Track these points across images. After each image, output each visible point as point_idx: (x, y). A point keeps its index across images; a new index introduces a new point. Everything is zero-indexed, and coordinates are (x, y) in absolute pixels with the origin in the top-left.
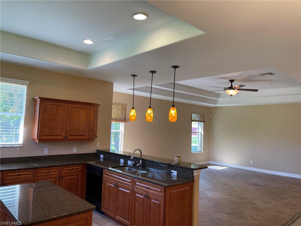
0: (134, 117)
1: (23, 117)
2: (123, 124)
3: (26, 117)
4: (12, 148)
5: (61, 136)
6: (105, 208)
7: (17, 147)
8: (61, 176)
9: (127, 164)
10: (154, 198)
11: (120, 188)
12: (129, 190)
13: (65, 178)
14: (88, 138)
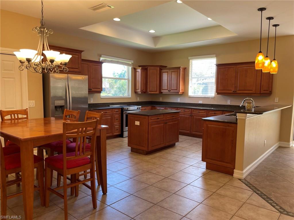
5: (231, 90)
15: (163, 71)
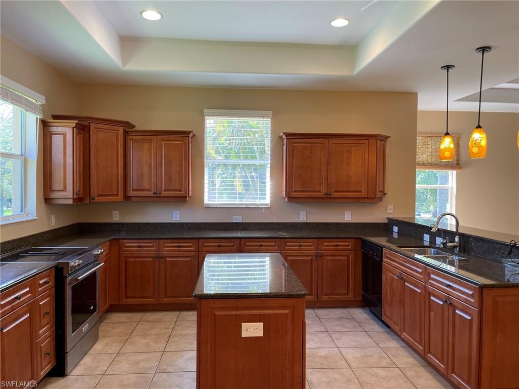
0: (449, 151)
1: (269, 166)
2: (455, 172)
3: (271, 164)
4: (257, 209)
5: (320, 191)
6: (387, 317)
7: (263, 208)
8: (320, 255)
9: (436, 244)
10: (461, 307)
11: (407, 283)
12: (419, 289)
13: (326, 258)
14: (366, 197)
15: (130, 137)
